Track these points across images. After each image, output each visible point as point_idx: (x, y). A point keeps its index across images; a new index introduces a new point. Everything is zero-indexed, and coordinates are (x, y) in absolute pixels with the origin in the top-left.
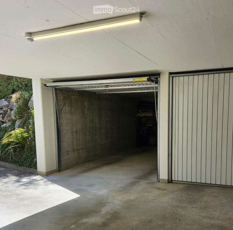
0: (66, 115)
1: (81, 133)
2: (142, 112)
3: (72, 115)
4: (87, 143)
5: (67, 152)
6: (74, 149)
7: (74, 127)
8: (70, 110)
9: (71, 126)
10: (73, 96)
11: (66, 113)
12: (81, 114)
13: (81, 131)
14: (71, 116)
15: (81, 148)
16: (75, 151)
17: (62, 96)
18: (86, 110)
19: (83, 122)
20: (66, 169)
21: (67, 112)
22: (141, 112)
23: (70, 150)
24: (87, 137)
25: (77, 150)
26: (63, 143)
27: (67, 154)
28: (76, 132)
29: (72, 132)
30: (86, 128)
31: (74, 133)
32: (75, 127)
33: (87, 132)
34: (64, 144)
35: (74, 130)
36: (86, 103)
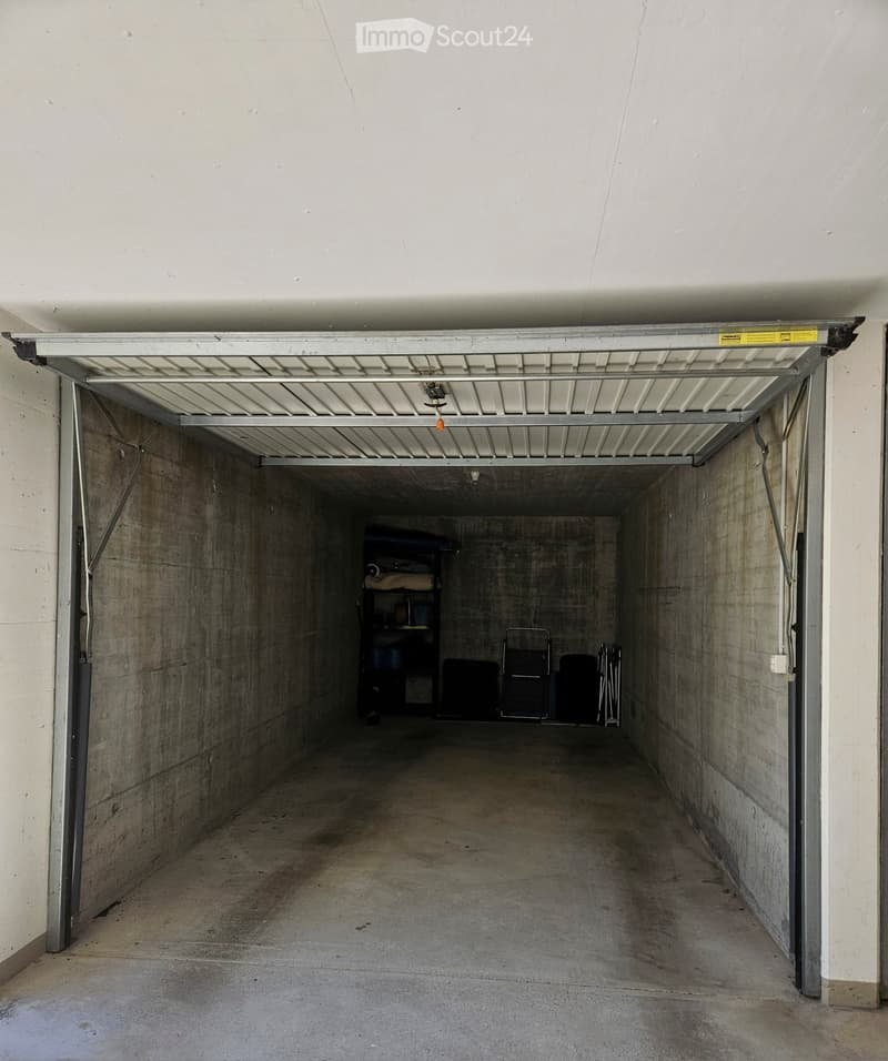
0: (122, 568)
1: (184, 670)
2: (385, 571)
3: (148, 570)
4: (206, 729)
5: (113, 796)
6: (148, 770)
7: (154, 639)
8: (142, 538)
9: (140, 635)
10: (159, 460)
11: (122, 553)
12: (189, 564)
13: (185, 659)
14: (144, 574)
15: (178, 761)
16: (153, 783)
17: (108, 451)
18: (209, 546)
19: (194, 610)
20: (104, 913)
21: (125, 550)
22: (378, 574)
23: (131, 778)
24: (208, 693)
25: (163, 775)
26: (99, 741)
27: (114, 811)
28: (165, 666)
29: (145, 671)
30: (203, 646)
31: (155, 678)
32: (158, 639)
33: (208, 662)
34: (101, 746)
35: (156, 658)
36: (210, 511)
